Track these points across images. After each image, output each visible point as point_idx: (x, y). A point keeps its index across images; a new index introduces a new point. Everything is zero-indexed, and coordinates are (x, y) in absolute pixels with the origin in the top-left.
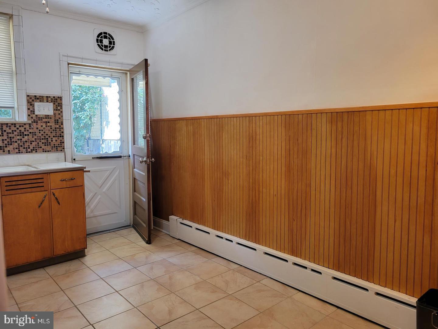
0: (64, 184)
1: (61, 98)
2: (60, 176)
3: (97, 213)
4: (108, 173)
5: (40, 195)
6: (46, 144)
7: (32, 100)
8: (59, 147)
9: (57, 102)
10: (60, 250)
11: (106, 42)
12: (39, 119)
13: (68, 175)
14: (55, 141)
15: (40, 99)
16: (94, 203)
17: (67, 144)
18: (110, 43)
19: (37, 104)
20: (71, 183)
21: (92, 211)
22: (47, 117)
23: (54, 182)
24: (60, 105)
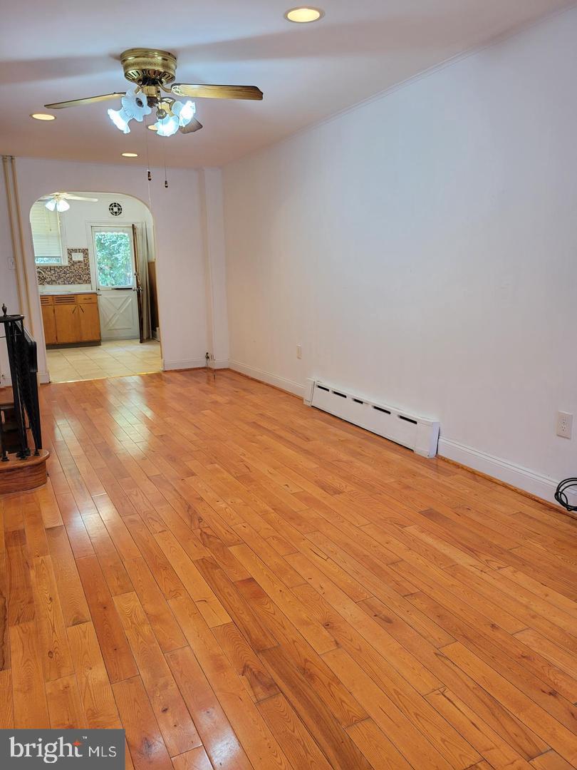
0: (86, 301)
1: (87, 250)
2: (83, 297)
3: (117, 328)
4: (123, 300)
5: (72, 307)
6: (80, 279)
7: (70, 252)
8: (88, 281)
9: (85, 252)
10: (85, 339)
11: (115, 209)
12: (74, 263)
13: (87, 296)
14: (85, 277)
15: (75, 251)
16: (114, 321)
17: (92, 279)
18: (119, 209)
19: (73, 254)
20: (89, 301)
21: (113, 326)
22: (79, 262)
23: (80, 300)
24: (87, 254)
